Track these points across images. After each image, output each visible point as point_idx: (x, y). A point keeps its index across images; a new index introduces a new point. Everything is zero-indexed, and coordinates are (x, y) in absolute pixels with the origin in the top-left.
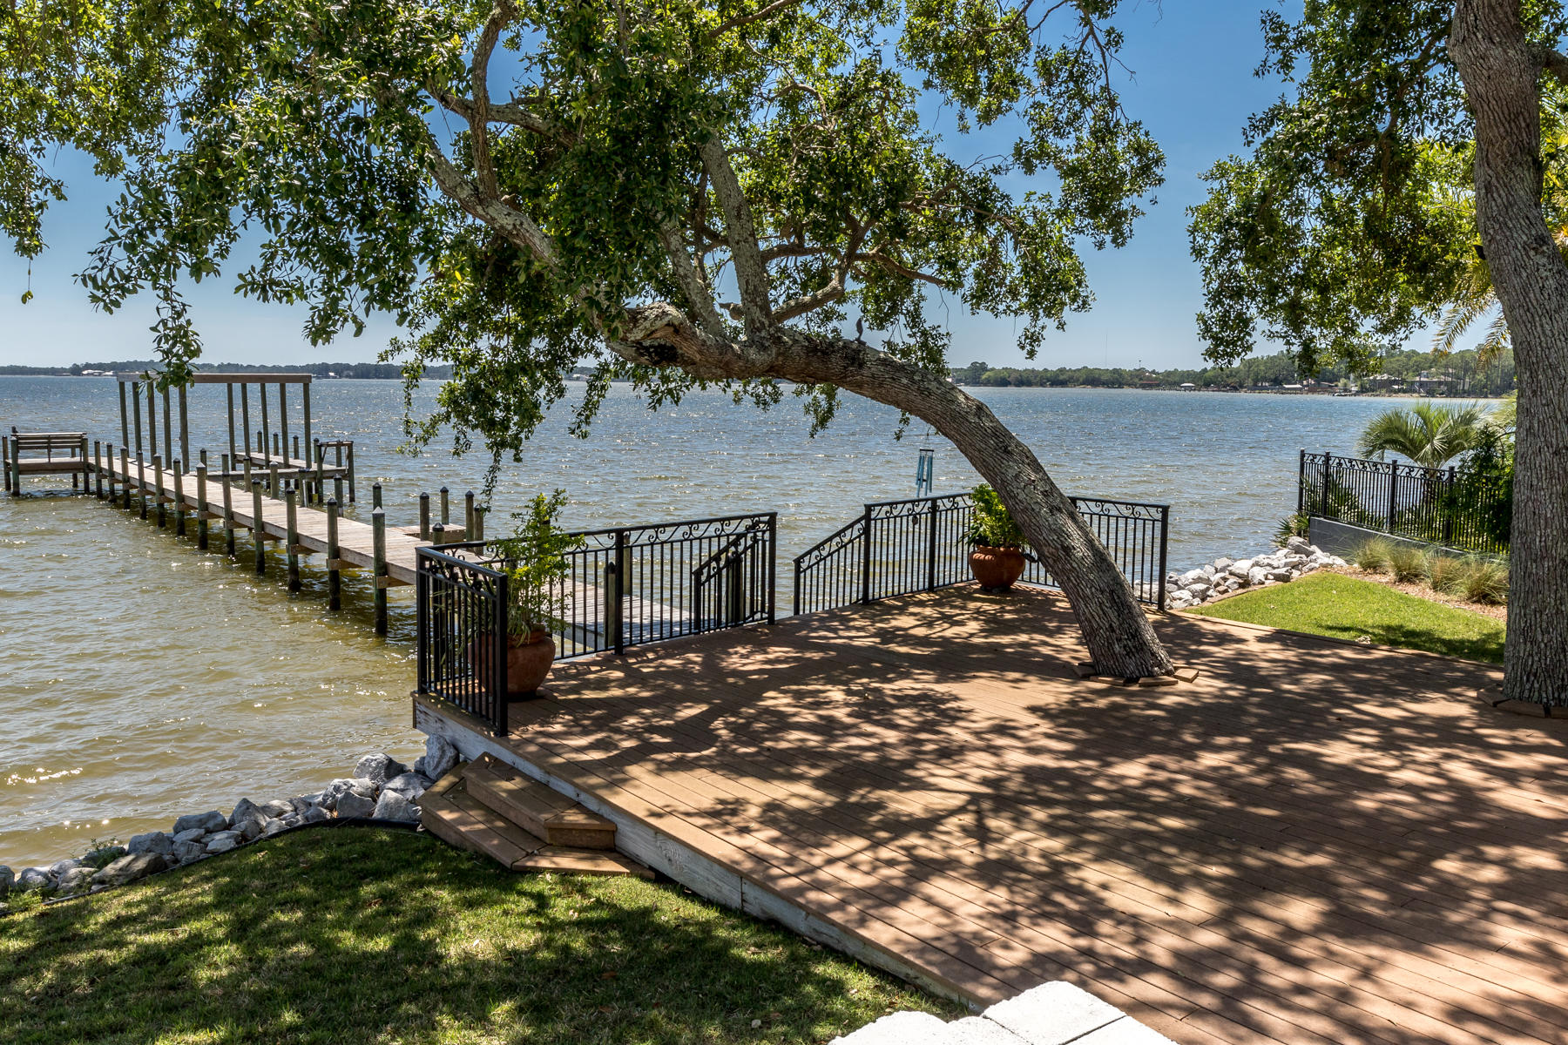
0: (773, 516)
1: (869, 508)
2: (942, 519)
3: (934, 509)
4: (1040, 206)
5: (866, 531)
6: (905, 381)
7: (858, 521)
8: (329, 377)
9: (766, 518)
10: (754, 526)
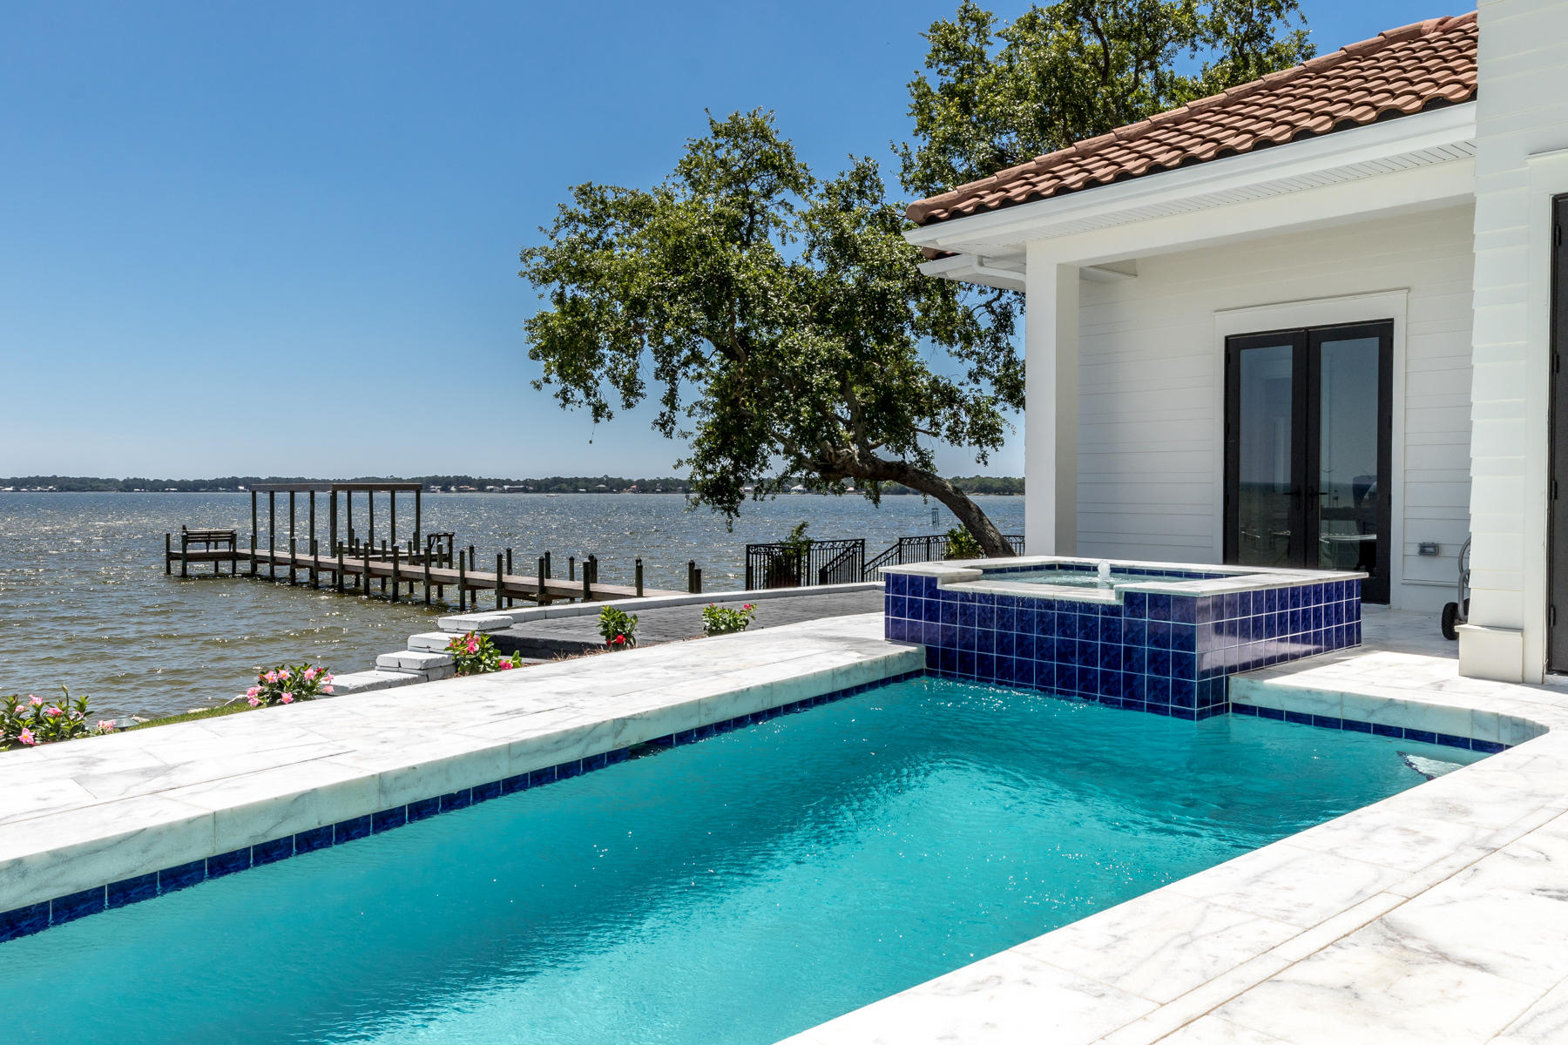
0: (863, 540)
1: (901, 540)
2: (932, 546)
3: (929, 542)
4: (976, 395)
5: (900, 551)
6: (925, 479)
7: (896, 546)
9: (860, 542)
10: (854, 546)
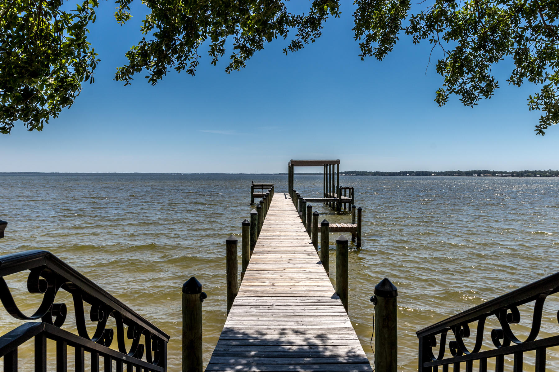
8: (407, 175)
